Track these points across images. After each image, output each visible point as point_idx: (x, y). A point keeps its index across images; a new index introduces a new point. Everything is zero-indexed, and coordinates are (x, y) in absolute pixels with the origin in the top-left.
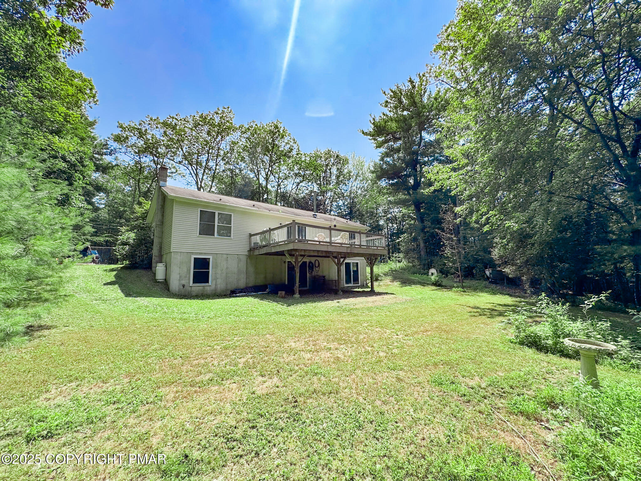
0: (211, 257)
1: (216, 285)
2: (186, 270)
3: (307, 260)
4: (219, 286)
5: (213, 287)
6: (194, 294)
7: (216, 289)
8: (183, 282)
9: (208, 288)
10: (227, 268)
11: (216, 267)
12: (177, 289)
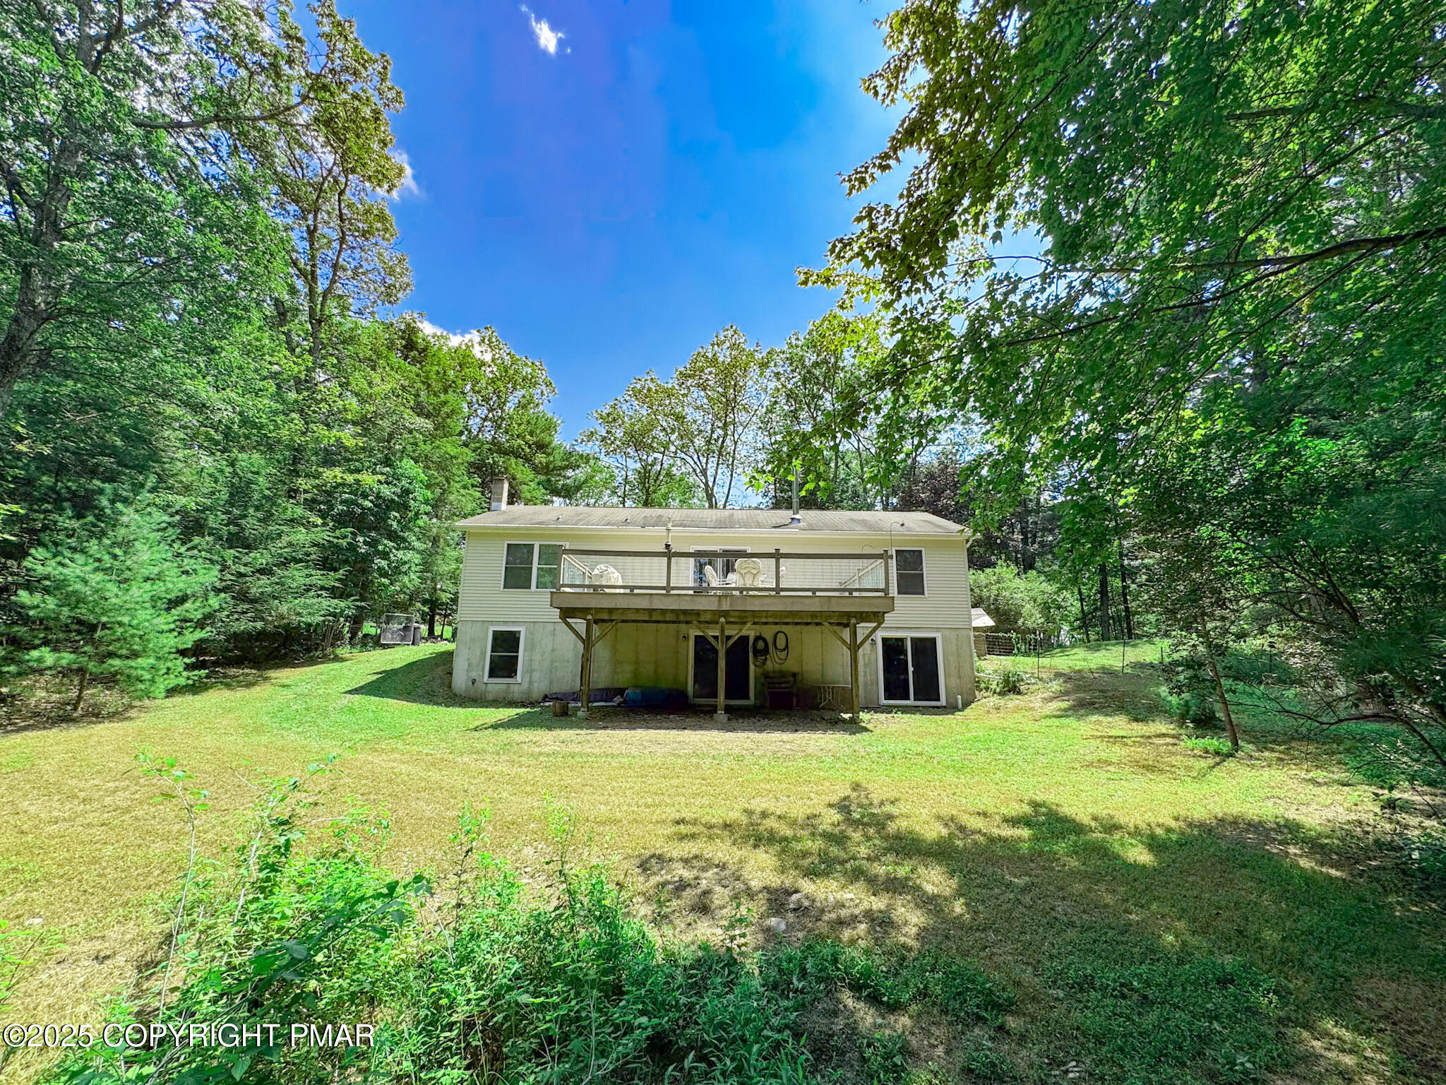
0: (522, 629)
1: (531, 682)
2: (478, 653)
3: (750, 631)
4: (536, 685)
5: (525, 686)
6: (490, 697)
7: (530, 691)
8: (474, 674)
9: (516, 689)
10: (553, 650)
11: (531, 647)
12: (463, 687)
